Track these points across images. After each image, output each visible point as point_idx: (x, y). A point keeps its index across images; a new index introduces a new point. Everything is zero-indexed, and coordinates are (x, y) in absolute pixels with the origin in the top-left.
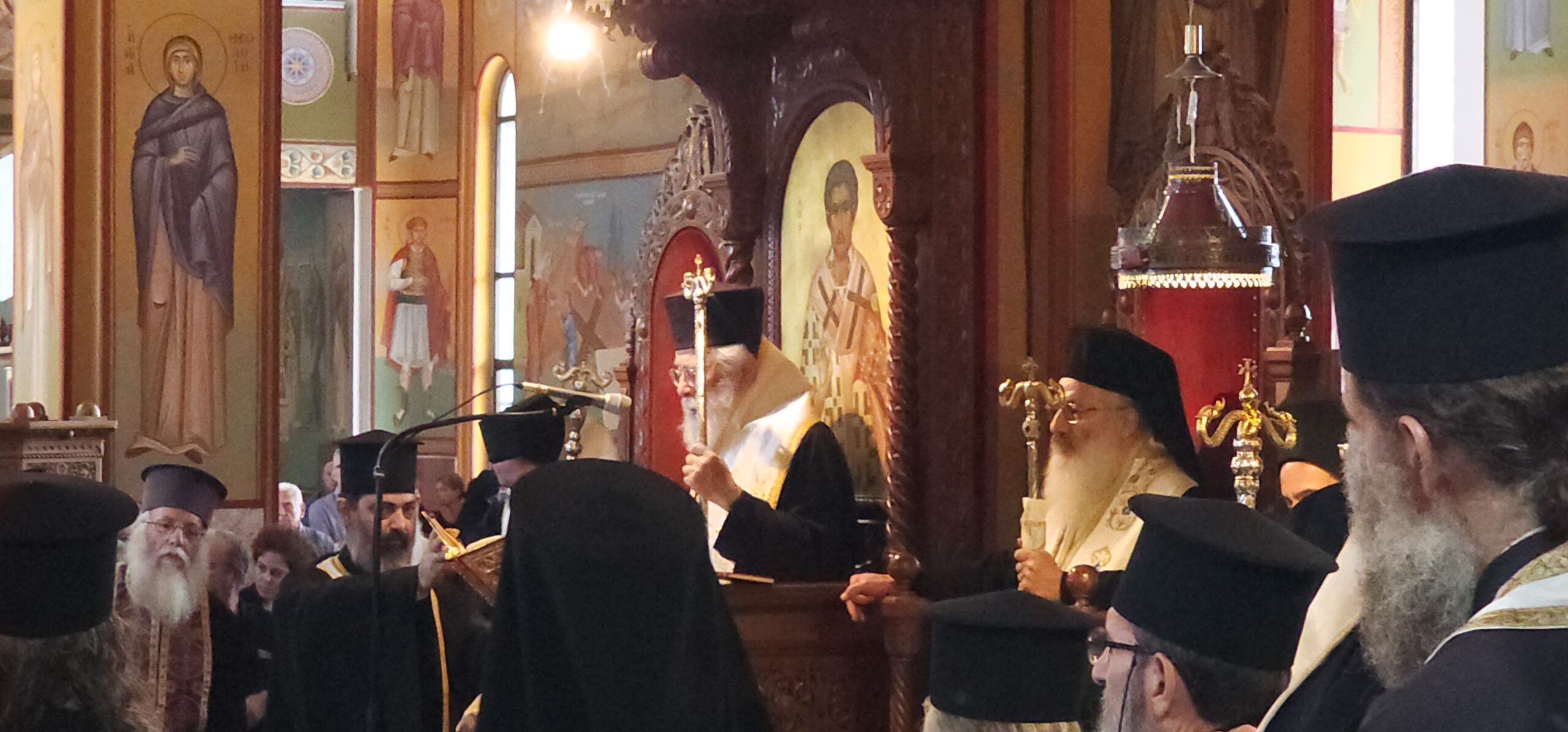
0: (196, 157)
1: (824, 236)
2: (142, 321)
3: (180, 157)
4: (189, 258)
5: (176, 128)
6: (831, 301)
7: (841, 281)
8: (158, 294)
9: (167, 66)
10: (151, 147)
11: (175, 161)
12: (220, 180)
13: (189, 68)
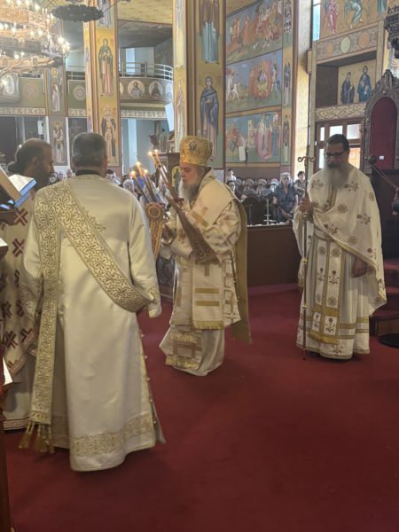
0: (211, 101)
2: (202, 134)
4: (210, 121)
5: (208, 95)
9: (206, 83)
10: (203, 99)
11: (208, 102)
13: (210, 83)
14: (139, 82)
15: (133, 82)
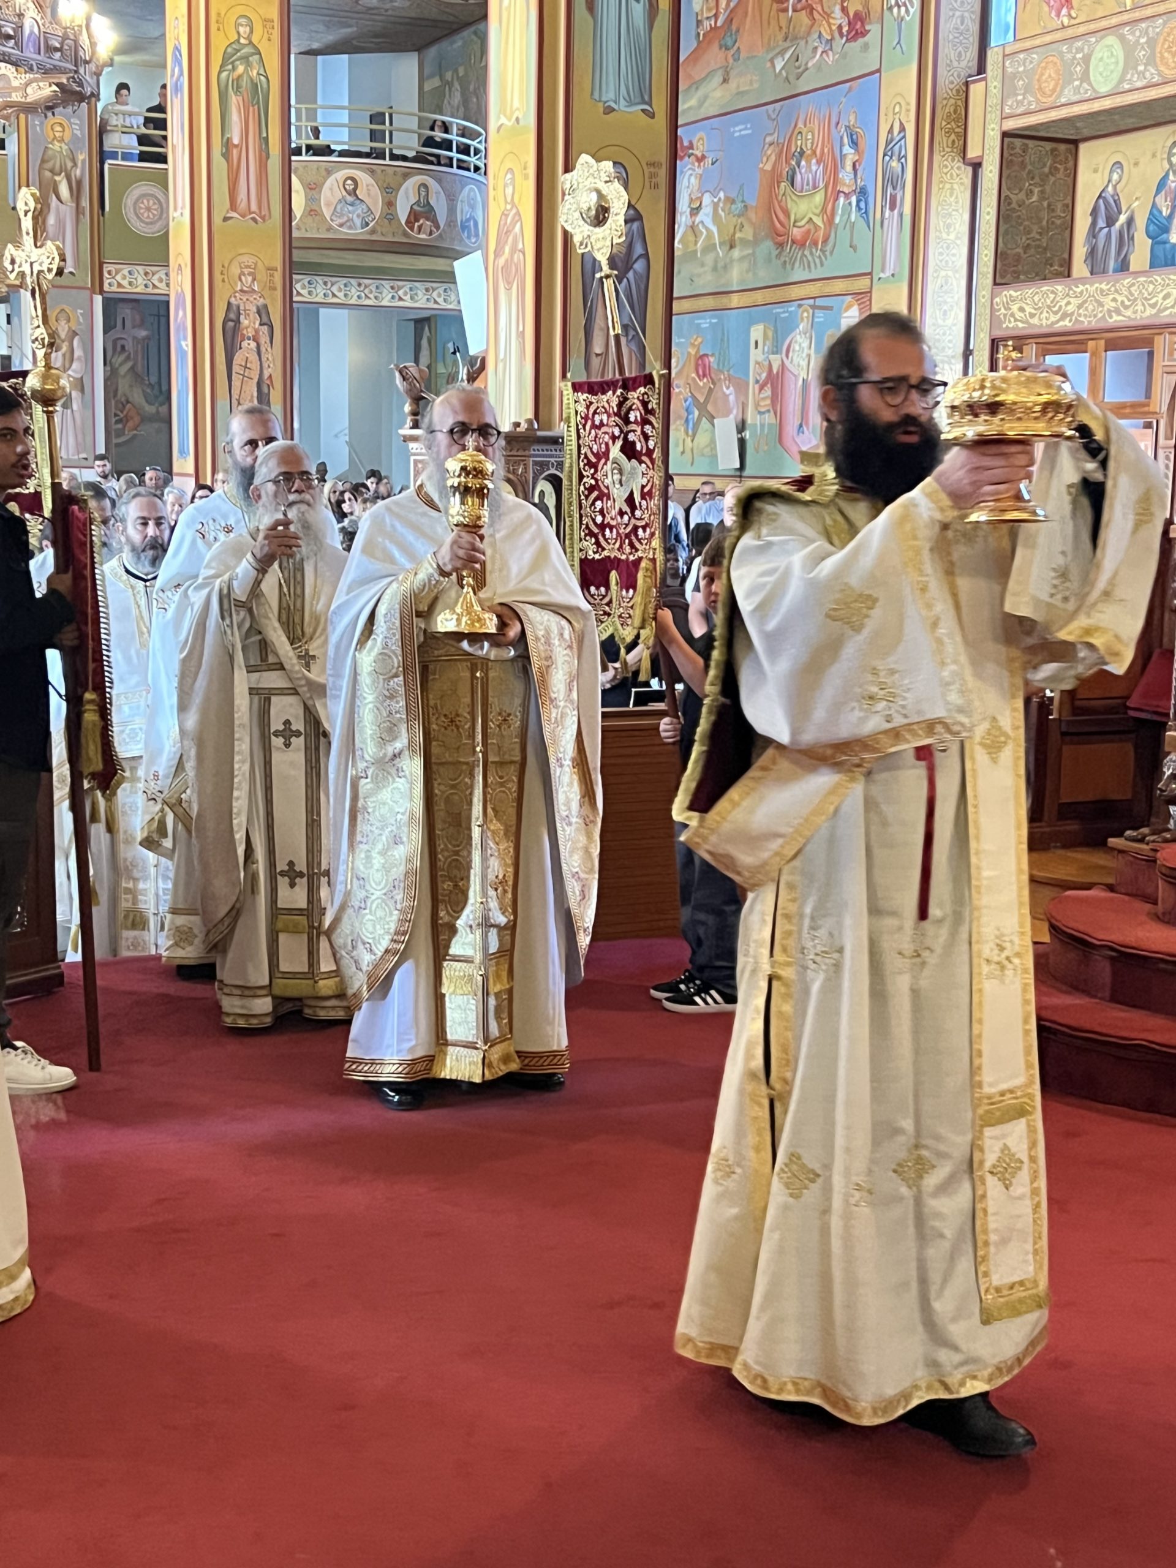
2: (587, 365)
14: (363, 178)
15: (341, 174)
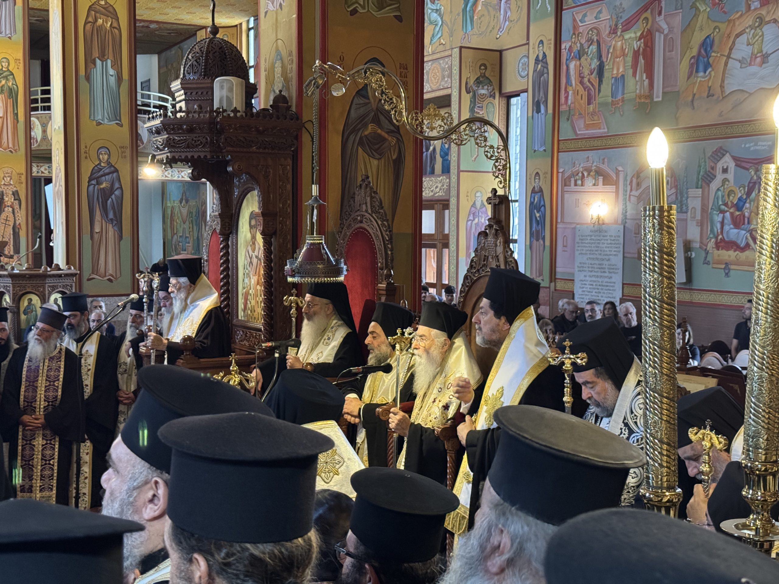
0: (109, 186)
1: (249, 236)
2: (92, 238)
3: (103, 186)
4: (107, 217)
5: (102, 176)
6: (251, 258)
7: (254, 251)
8: (97, 229)
9: (98, 157)
10: (94, 182)
11: (102, 187)
12: (117, 193)
13: (106, 157)
